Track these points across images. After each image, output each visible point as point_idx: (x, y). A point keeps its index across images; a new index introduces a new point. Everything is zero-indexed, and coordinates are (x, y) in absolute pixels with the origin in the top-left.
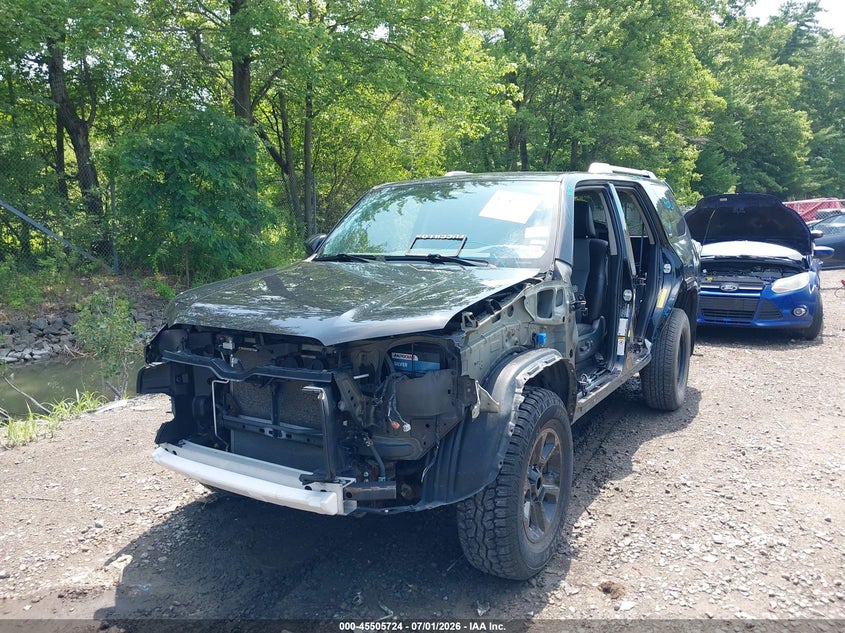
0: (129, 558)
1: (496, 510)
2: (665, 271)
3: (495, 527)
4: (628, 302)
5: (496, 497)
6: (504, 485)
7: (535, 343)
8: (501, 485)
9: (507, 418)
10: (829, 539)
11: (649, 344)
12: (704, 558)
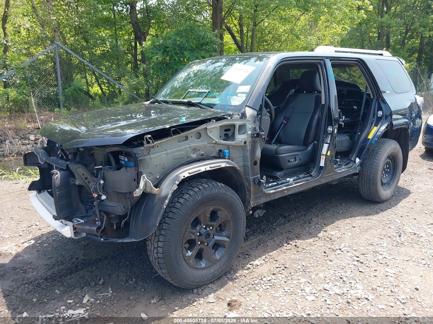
0: (34, 241)
1: (158, 248)
2: (379, 116)
3: (158, 257)
4: (330, 134)
5: (159, 241)
6: (163, 235)
7: (220, 155)
8: (161, 235)
9: (165, 198)
10: (403, 301)
11: (358, 160)
12: (306, 298)
